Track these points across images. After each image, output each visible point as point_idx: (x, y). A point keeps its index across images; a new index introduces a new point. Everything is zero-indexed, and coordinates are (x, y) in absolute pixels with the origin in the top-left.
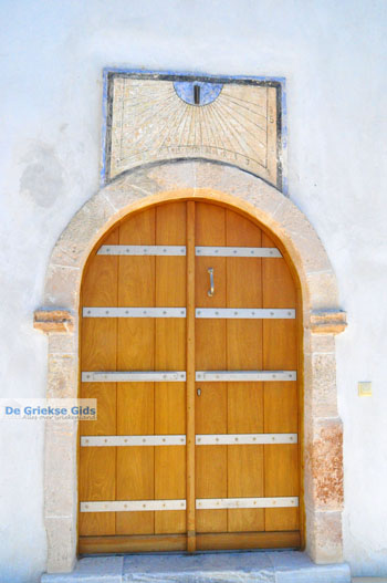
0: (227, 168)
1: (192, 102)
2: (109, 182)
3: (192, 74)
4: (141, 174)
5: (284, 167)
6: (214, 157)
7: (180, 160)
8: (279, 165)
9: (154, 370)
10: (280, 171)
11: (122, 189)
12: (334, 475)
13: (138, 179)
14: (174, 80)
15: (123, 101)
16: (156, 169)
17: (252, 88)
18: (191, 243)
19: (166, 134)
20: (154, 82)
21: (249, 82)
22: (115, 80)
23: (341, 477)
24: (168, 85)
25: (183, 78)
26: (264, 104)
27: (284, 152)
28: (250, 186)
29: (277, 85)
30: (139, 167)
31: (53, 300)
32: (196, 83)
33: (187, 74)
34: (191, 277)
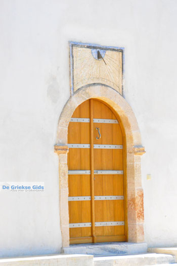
0: (109, 88)
1: (97, 58)
2: (75, 93)
3: (97, 46)
4: (84, 90)
5: (124, 87)
6: (104, 83)
7: (94, 84)
8: (122, 86)
9: (81, 170)
10: (123, 89)
11: (79, 96)
12: (141, 209)
13: (84, 92)
14: (91, 48)
15: (76, 57)
16: (88, 88)
17: (114, 52)
18: (92, 118)
19: (89, 72)
20: (85, 49)
21: (114, 50)
22: (74, 47)
23: (143, 210)
24: (89, 50)
25: (94, 48)
26: (118, 60)
27: (124, 80)
28: (116, 96)
29: (122, 51)
30: (82, 87)
31: (61, 141)
32: (98, 50)
33: (95, 46)
34: (92, 132)
